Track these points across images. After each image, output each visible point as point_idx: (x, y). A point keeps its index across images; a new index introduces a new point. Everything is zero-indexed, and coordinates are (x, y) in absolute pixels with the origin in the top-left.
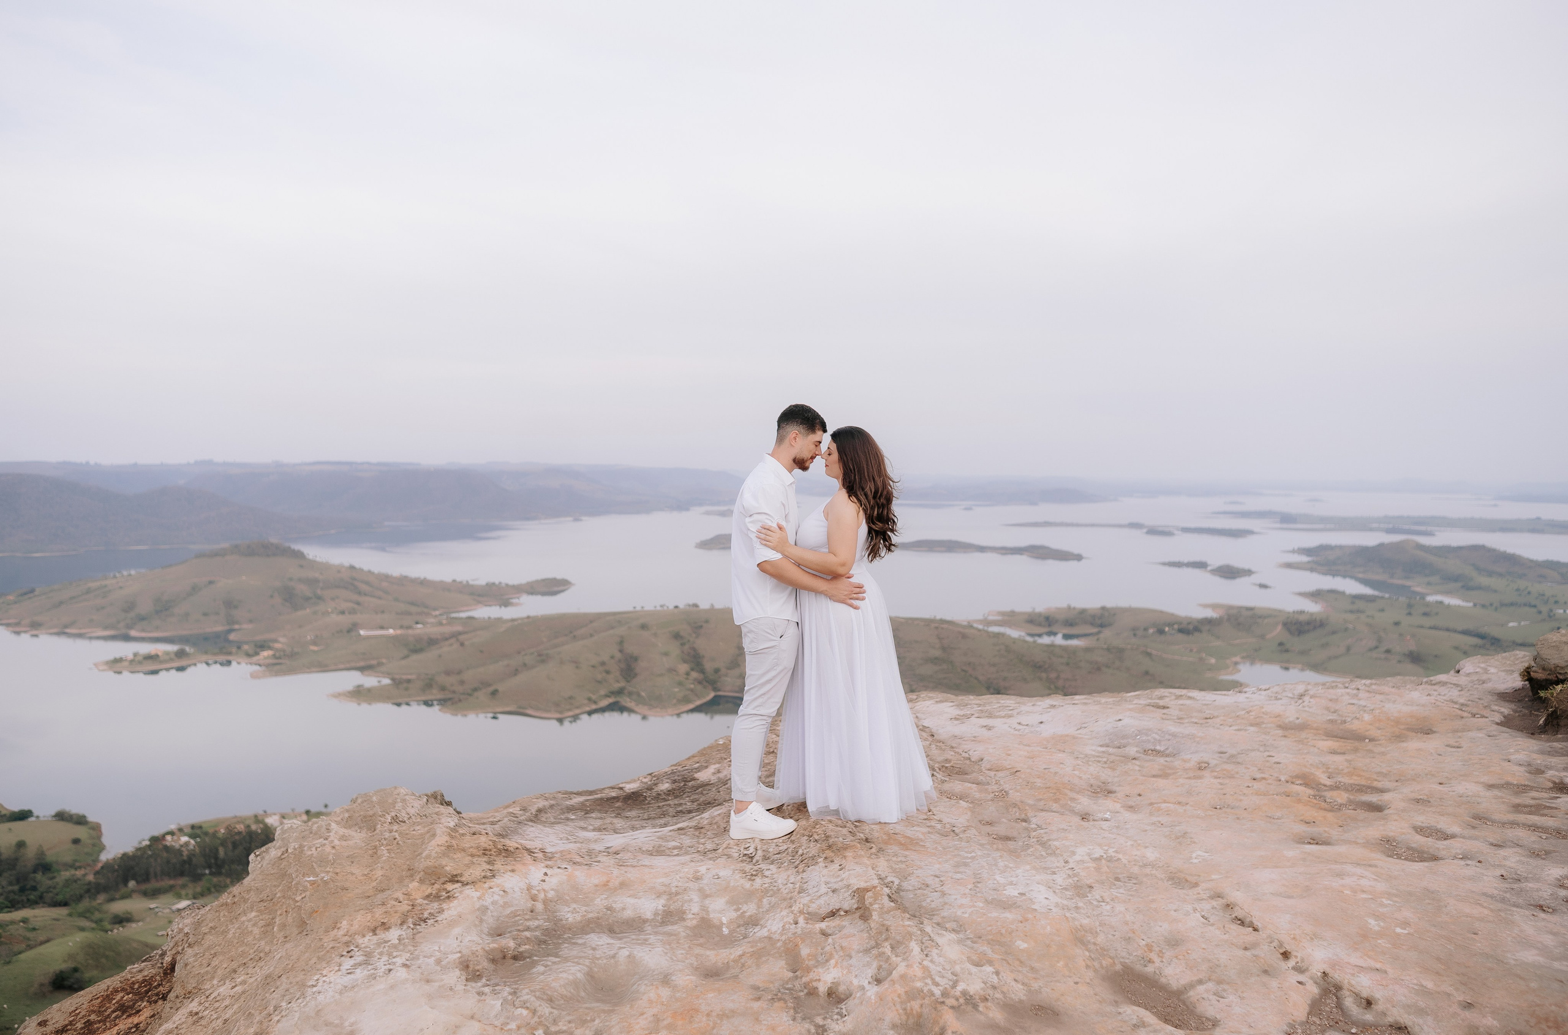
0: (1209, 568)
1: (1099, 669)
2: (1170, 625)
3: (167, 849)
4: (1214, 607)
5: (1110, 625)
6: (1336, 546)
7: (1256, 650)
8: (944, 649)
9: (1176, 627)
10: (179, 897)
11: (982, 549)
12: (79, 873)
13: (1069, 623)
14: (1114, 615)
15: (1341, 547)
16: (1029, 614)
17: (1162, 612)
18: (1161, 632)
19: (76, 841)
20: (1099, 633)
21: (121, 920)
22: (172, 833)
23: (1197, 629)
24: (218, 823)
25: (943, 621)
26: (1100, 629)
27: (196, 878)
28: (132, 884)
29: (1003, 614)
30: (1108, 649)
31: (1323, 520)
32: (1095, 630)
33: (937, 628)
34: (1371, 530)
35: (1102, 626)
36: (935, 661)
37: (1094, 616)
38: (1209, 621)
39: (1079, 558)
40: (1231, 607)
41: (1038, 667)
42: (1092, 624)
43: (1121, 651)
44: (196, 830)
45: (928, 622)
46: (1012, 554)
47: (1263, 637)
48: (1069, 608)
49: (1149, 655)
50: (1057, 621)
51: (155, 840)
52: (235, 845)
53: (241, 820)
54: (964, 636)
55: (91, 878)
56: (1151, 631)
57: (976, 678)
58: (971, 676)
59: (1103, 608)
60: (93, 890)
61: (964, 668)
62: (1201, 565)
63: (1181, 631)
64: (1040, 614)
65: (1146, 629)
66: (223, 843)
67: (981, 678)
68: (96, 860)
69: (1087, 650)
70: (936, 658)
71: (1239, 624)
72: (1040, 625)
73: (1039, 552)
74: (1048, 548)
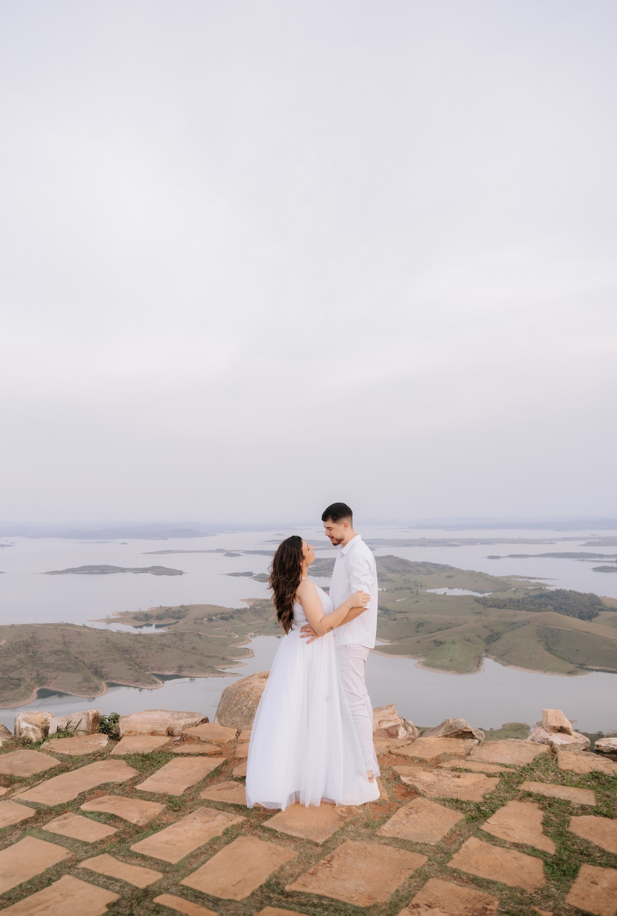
0: (254, 576)
1: (163, 649)
2: (216, 615)
4: (248, 600)
5: (184, 617)
6: (323, 559)
7: (263, 628)
8: (65, 644)
9: (219, 616)
11: (123, 570)
13: (159, 618)
14: (188, 610)
16: (135, 613)
17: (215, 606)
18: (211, 620)
20: (177, 622)
23: (232, 617)
25: (67, 625)
26: (178, 620)
29: (120, 614)
30: (175, 635)
32: (175, 621)
33: (62, 629)
35: (179, 618)
36: (57, 652)
37: (174, 612)
38: (240, 612)
39: (180, 573)
40: (258, 600)
41: (126, 651)
42: (173, 617)
43: (183, 634)
45: (56, 626)
46: (141, 572)
47: (267, 619)
48: (161, 607)
49: (199, 635)
50: (152, 617)
54: (79, 634)
56: (205, 620)
57: (84, 662)
58: (80, 661)
59: (182, 606)
61: (76, 656)
62: (249, 574)
63: (222, 618)
64: (142, 613)
65: (202, 619)
67: (86, 661)
69: (162, 635)
70: (58, 651)
71: (256, 612)
72: (141, 620)
73: (158, 571)
74: (163, 567)
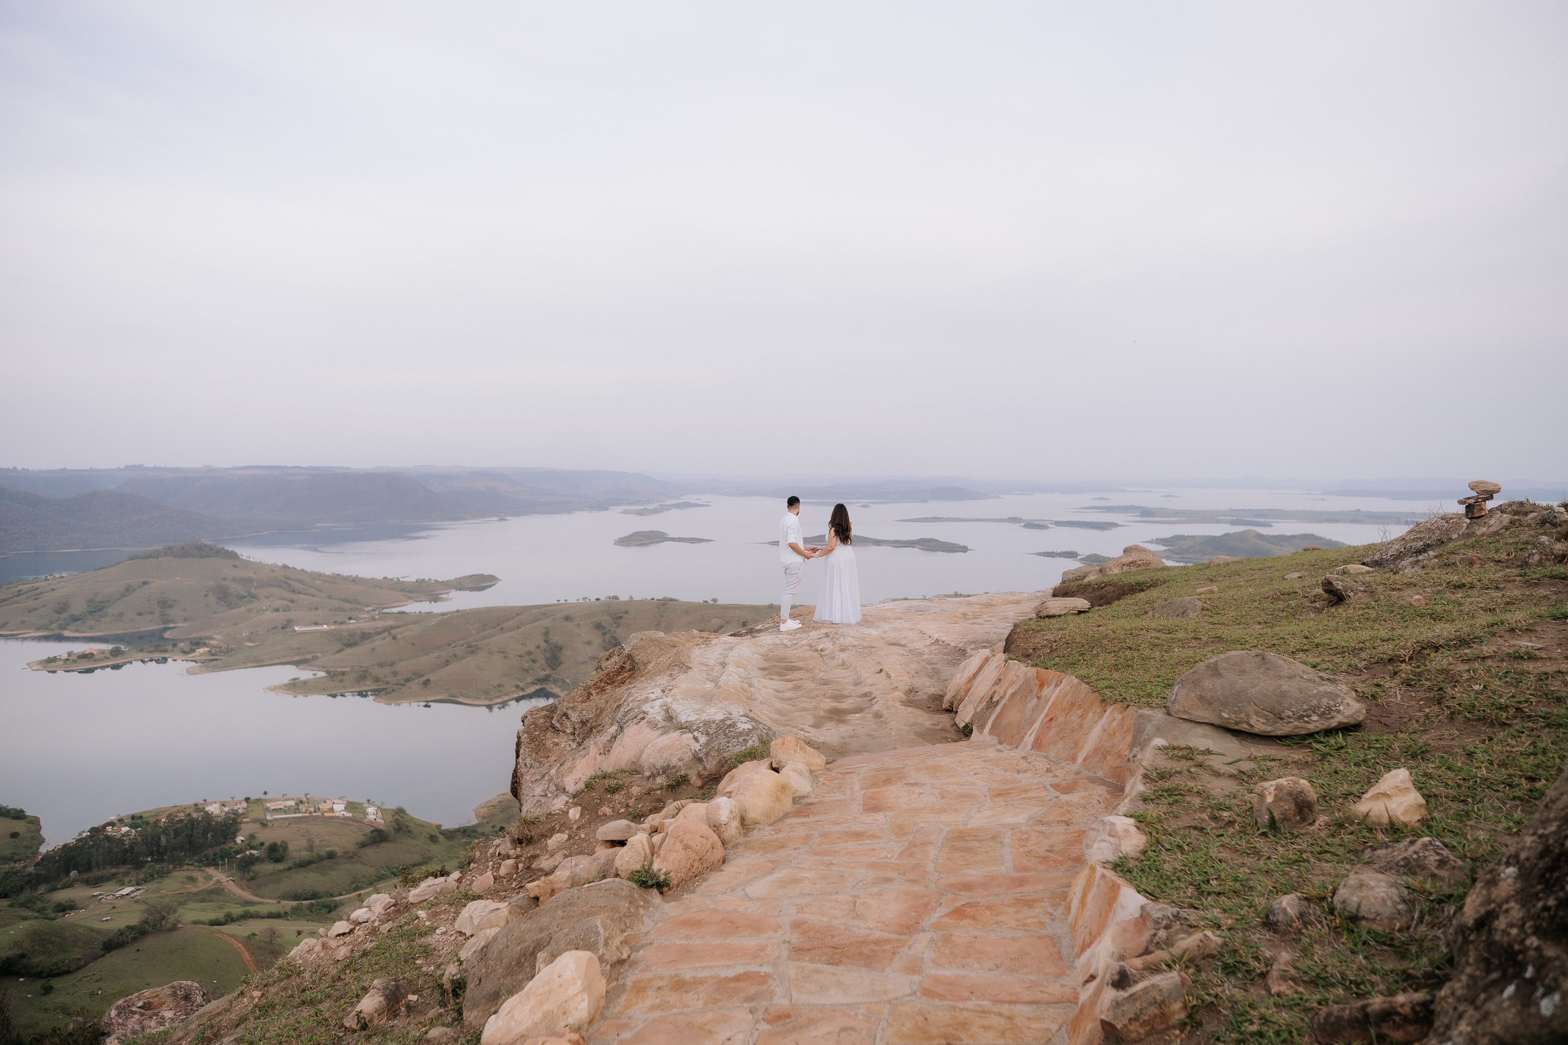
0: (1079, 557)
3: (108, 838)
6: (1188, 537)
10: (123, 884)
11: (878, 543)
12: (19, 866)
15: (1192, 537)
19: (14, 835)
21: (64, 908)
22: (112, 824)
24: (159, 812)
27: (139, 865)
28: (73, 873)
31: (1177, 513)
34: (1218, 522)
39: (964, 549)
44: (136, 821)
51: (94, 831)
52: (177, 833)
53: (182, 809)
55: (31, 869)
60: (34, 881)
66: (165, 831)
68: (36, 853)
73: (929, 545)
74: (937, 541)
